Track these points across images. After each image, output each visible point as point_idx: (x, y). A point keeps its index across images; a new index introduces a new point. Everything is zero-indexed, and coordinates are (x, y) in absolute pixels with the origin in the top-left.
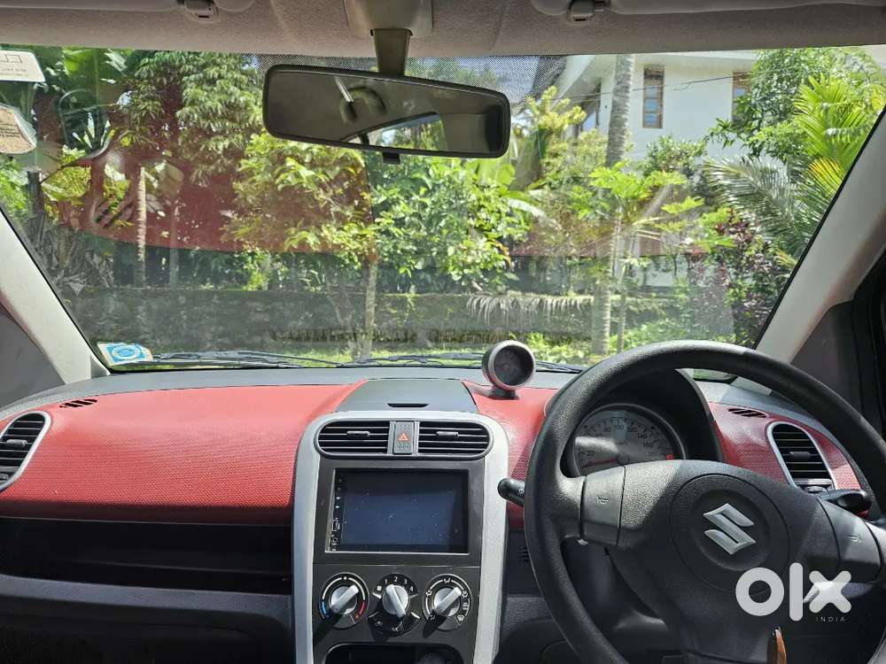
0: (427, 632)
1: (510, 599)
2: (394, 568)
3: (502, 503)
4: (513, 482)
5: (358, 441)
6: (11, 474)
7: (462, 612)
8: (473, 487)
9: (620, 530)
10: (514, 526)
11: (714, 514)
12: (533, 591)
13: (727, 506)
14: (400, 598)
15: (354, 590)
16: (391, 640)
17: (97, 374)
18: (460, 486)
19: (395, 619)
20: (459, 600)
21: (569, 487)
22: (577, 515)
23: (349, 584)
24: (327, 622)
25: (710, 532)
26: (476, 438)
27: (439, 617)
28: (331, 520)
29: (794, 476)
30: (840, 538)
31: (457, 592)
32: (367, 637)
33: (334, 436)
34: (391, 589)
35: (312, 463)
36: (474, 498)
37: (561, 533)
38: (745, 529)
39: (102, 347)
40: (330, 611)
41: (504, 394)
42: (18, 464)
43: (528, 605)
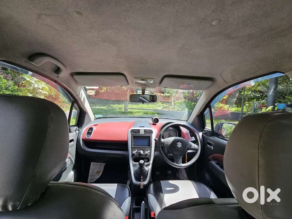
0: (145, 156)
1: (155, 152)
2: (141, 149)
3: (154, 141)
4: (156, 139)
5: (136, 132)
6: (90, 136)
7: (149, 154)
8: (151, 138)
9: (168, 145)
10: (156, 143)
11: (178, 143)
12: (158, 151)
13: (179, 142)
14: (142, 152)
15: (136, 151)
16: (141, 157)
17: (95, 119)
18: (149, 138)
19: (141, 155)
20: (149, 152)
21: (162, 140)
22: (163, 143)
23: (135, 150)
24: (133, 155)
25: (177, 145)
26: (151, 132)
27: (147, 154)
28: (133, 142)
29: (191, 137)
30: (191, 146)
31: (149, 151)
32: (138, 157)
33: (133, 131)
34: (141, 151)
35: (130, 135)
36: (151, 140)
37: (161, 145)
38: (181, 145)
39: (96, 115)
40: (133, 154)
41: (154, 124)
42: (91, 134)
43: (157, 153)
